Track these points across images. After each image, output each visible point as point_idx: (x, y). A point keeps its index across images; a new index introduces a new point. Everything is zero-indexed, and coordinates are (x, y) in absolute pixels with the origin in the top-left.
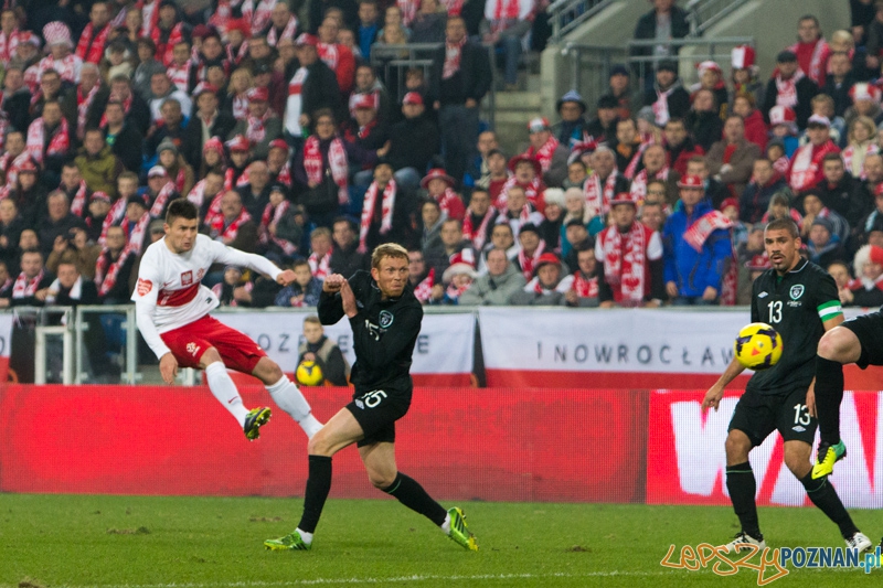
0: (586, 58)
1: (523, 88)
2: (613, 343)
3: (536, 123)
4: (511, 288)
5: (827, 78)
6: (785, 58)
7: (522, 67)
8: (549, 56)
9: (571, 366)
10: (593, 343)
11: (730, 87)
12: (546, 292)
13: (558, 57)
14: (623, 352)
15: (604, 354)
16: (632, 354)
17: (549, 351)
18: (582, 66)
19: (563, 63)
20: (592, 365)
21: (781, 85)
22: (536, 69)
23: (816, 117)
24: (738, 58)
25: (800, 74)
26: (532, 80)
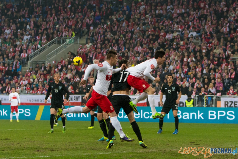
0: (34, 62)
1: (25, 66)
2: (37, 99)
3: (28, 70)
4: (24, 92)
5: (65, 65)
6: (59, 62)
7: (25, 63)
8: (29, 62)
9: (31, 102)
10: (34, 99)
11: (52, 66)
12: (28, 93)
13: (30, 62)
14: (38, 100)
15: (36, 101)
16: (39, 101)
17: (29, 101)
18: (33, 64)
19: (31, 63)
20: (34, 102)
21: (59, 66)
22: (27, 64)
23: (63, 70)
24: (54, 62)
25: (61, 65)
26: (26, 65)
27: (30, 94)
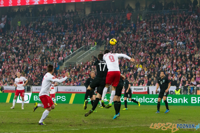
0: (67, 63)
1: (62, 66)
3: (63, 69)
4: (61, 85)
5: (90, 65)
6: (85, 63)
7: (62, 64)
8: (64, 63)
9: (66, 91)
10: (68, 89)
11: (80, 66)
12: (64, 85)
13: (65, 63)
14: (71, 90)
15: (69, 90)
16: (72, 90)
17: (64, 90)
18: (67, 64)
19: (65, 64)
20: (68, 91)
21: (85, 66)
22: (63, 64)
23: (88, 69)
24: (82, 63)
25: (87, 65)
26: (63, 65)
27: (65, 85)
